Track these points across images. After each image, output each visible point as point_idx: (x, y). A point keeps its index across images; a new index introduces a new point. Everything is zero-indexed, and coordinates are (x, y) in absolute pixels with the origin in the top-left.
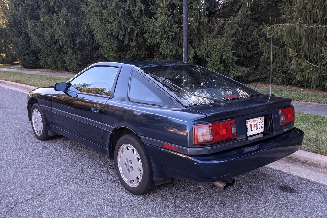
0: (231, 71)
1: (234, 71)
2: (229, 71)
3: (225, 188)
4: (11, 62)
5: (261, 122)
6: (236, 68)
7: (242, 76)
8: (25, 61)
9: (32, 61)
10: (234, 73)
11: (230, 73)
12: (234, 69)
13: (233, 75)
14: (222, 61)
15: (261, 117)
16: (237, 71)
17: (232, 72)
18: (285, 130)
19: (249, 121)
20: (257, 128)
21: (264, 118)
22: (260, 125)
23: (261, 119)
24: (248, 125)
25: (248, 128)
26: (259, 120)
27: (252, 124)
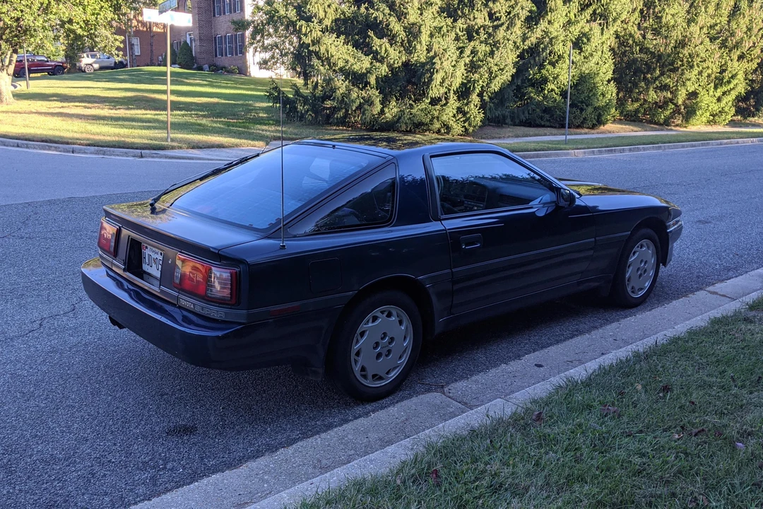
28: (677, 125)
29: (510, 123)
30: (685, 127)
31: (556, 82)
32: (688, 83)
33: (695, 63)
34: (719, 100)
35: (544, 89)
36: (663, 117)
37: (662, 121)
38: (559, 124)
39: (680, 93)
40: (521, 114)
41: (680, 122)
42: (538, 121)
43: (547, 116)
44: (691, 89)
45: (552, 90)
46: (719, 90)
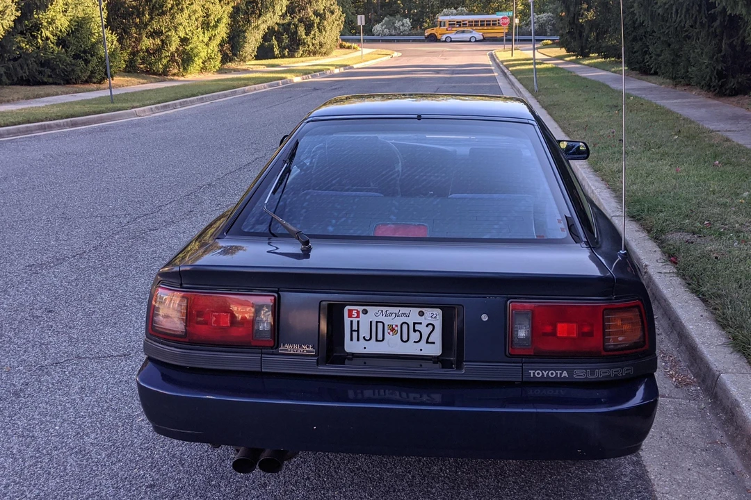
18: (537, 374)
19: (365, 312)
20: (405, 338)
21: (438, 312)
22: (418, 333)
23: (421, 314)
24: (358, 322)
25: (358, 331)
26: (413, 314)
27: (377, 322)
28: (174, 75)
29: (8, 81)
30: (183, 76)
31: (51, 29)
32: (181, 28)
33: (184, 6)
34: (207, 45)
35: (36, 38)
36: (161, 66)
37: (161, 71)
38: (64, 80)
39: (173, 39)
40: (19, 69)
41: (176, 71)
42: (39, 78)
43: (48, 71)
44: (182, 35)
45: (47, 38)
46: (206, 35)
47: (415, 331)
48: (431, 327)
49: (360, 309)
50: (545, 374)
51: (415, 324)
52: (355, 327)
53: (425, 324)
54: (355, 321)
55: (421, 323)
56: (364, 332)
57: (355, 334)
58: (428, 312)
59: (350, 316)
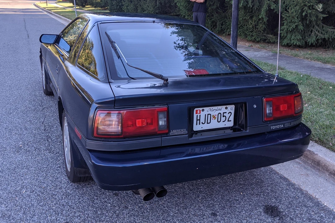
0: (314, 31)
1: (319, 32)
2: (311, 32)
3: (146, 198)
4: (103, 6)
5: (227, 113)
6: (323, 28)
7: (329, 39)
8: (113, 6)
9: (118, 7)
10: (318, 34)
11: (313, 33)
12: (319, 29)
13: (316, 37)
14: (303, 19)
15: (227, 106)
16: (323, 32)
17: (316, 33)
18: (273, 128)
19: (203, 110)
20: (219, 120)
21: (233, 106)
22: (225, 117)
23: (226, 108)
24: (200, 115)
25: (200, 120)
26: (223, 109)
27: (208, 114)
47: (223, 116)
48: (230, 114)
49: (201, 109)
50: (276, 127)
51: (224, 113)
52: (198, 118)
53: (228, 113)
54: (199, 115)
55: (226, 113)
56: (202, 120)
57: (198, 121)
58: (229, 107)
59: (196, 113)
